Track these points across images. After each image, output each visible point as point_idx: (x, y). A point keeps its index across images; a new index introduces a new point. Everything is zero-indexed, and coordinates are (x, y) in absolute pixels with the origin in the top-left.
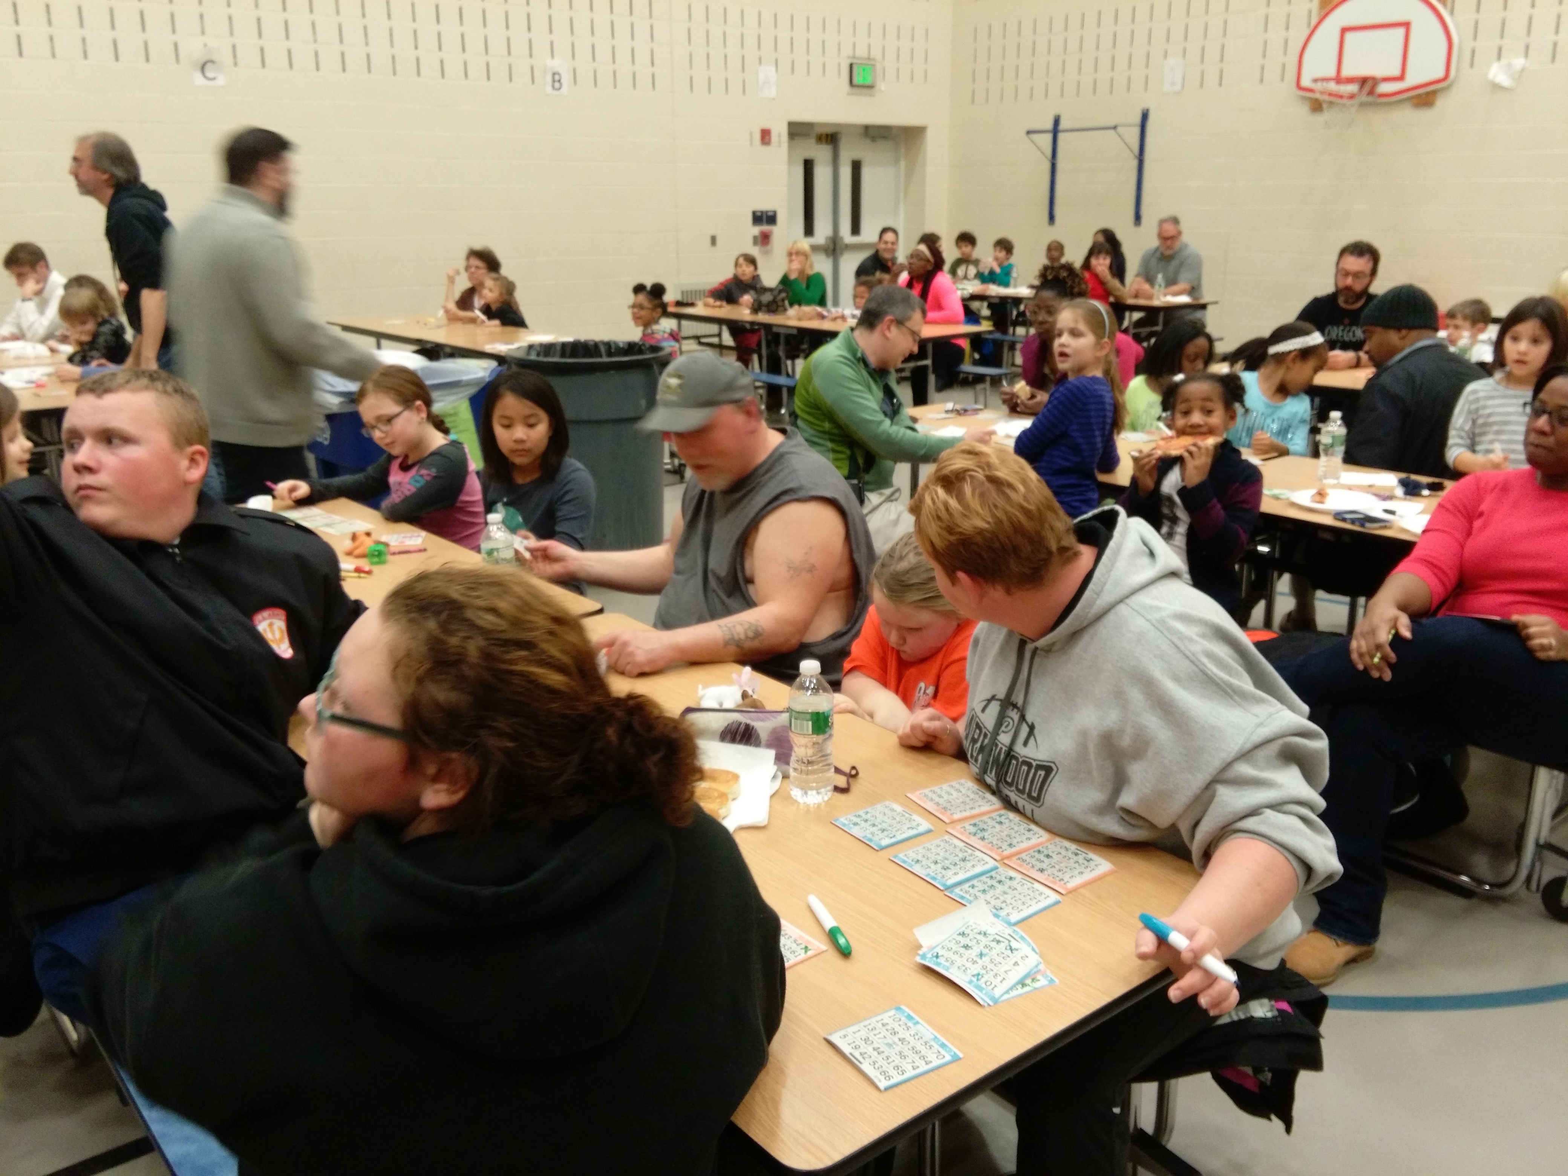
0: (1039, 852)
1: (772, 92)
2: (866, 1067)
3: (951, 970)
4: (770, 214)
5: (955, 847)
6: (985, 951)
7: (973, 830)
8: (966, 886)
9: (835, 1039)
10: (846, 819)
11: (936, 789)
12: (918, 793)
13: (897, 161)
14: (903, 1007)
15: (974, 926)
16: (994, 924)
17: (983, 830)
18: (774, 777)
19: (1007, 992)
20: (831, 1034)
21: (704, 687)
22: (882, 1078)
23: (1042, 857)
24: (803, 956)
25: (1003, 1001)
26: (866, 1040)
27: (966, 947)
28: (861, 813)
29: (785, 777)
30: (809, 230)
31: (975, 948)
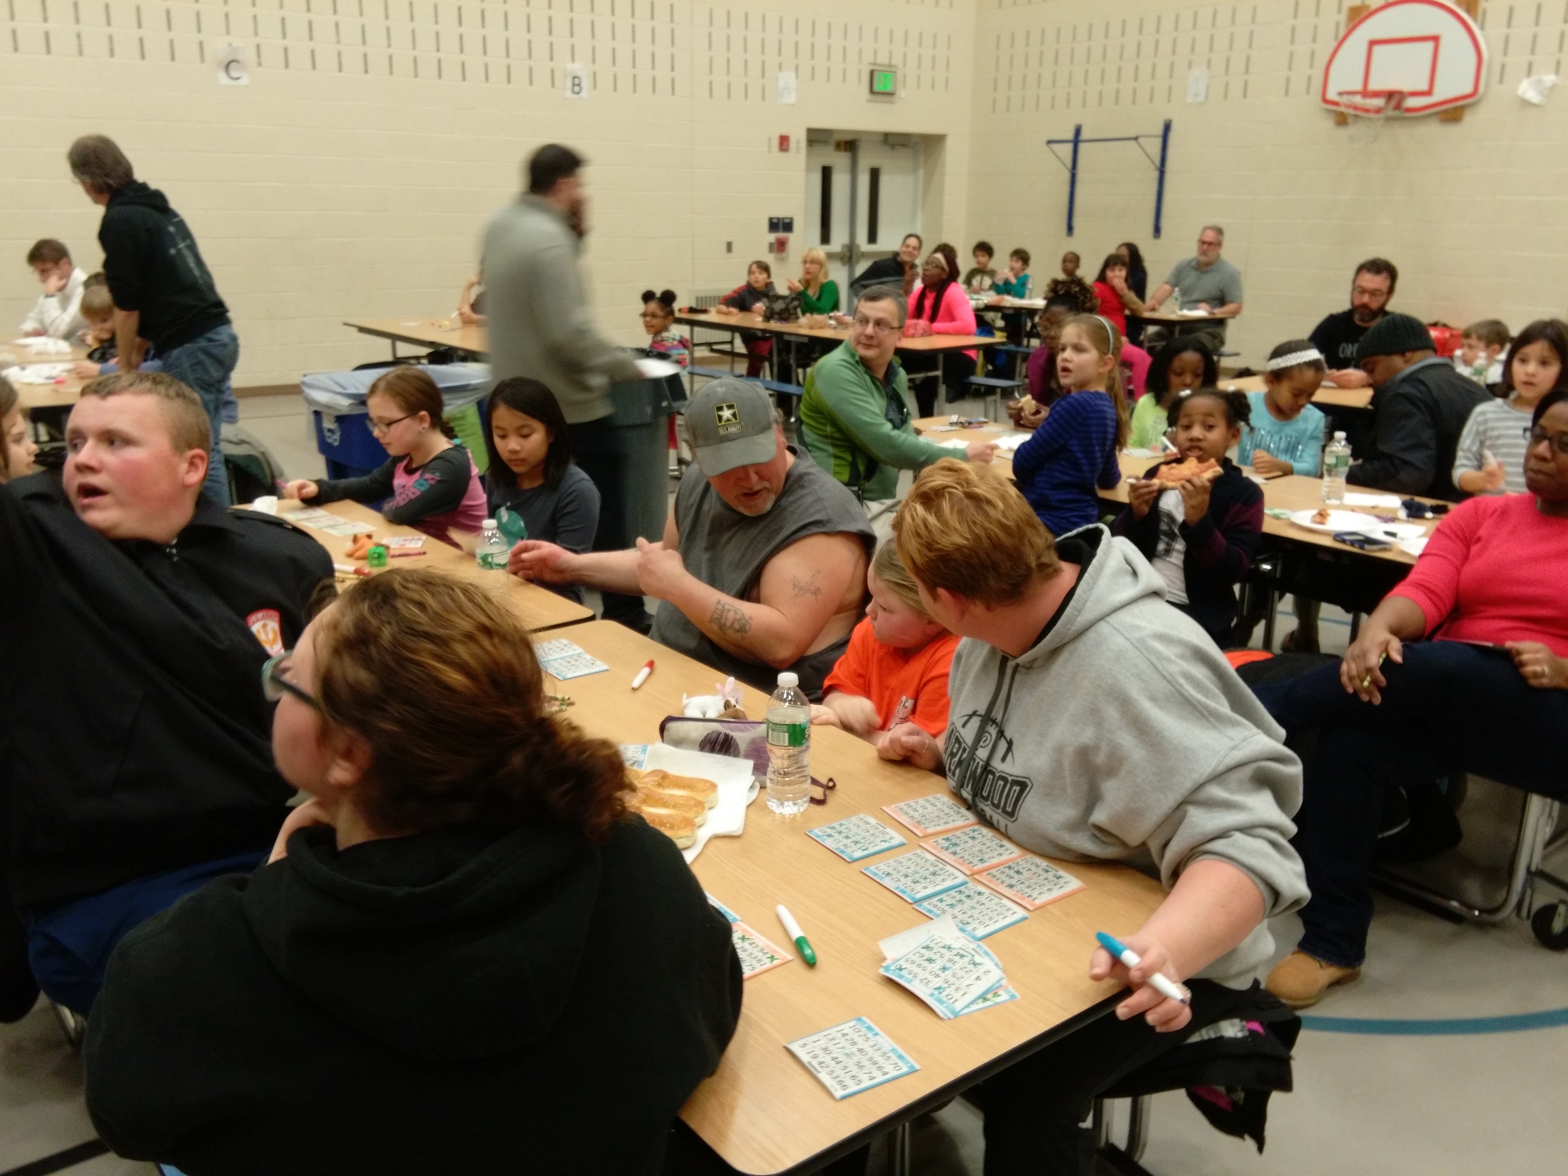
0: (1010, 868)
1: (792, 99)
2: (823, 1076)
3: (913, 983)
4: (787, 221)
5: (926, 861)
6: (949, 965)
7: (946, 844)
8: (934, 900)
9: (795, 1048)
10: (820, 831)
11: (911, 802)
12: (893, 806)
13: (915, 170)
14: (864, 1018)
15: (939, 940)
16: (959, 938)
17: (956, 844)
18: (752, 787)
19: (967, 1006)
20: (790, 1043)
21: (689, 697)
22: (838, 1087)
23: (1012, 873)
24: (769, 965)
25: (962, 1015)
26: (825, 1049)
27: (930, 960)
28: (836, 825)
29: (763, 787)
30: (825, 238)
31: (938, 962)
